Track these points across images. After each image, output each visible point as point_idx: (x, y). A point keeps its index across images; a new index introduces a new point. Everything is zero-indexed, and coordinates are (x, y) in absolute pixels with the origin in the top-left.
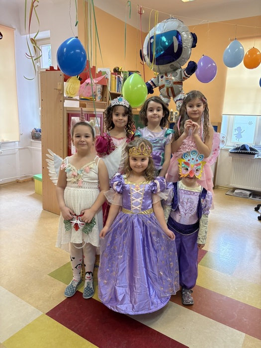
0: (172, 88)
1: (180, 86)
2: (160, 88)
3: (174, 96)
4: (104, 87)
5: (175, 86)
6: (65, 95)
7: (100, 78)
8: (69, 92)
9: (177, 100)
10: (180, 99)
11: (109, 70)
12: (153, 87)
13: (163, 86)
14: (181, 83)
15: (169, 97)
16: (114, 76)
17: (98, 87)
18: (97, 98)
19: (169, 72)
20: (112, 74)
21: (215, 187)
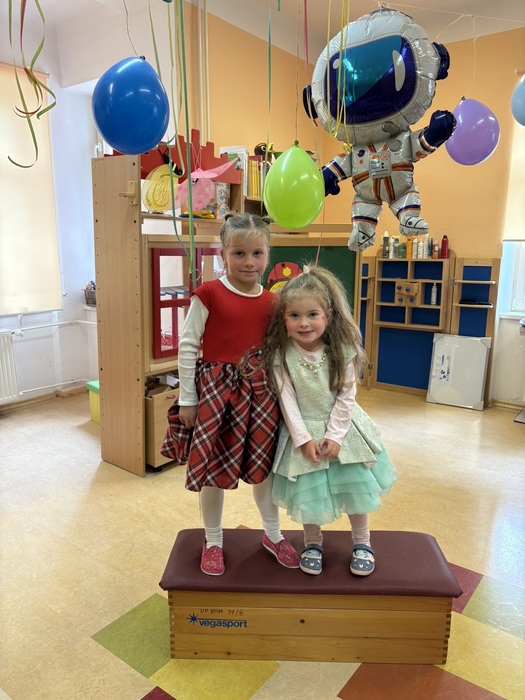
0: (388, 181)
1: (408, 173)
2: (357, 180)
3: (393, 199)
4: (234, 188)
5: (394, 175)
6: (144, 209)
7: (222, 169)
8: (152, 202)
9: (401, 210)
10: (407, 208)
11: (244, 151)
12: (339, 178)
13: (365, 175)
14: (409, 167)
15: (378, 201)
16: (254, 163)
17: (219, 188)
18: (218, 212)
19: (379, 141)
20: (250, 158)
21: (488, 403)
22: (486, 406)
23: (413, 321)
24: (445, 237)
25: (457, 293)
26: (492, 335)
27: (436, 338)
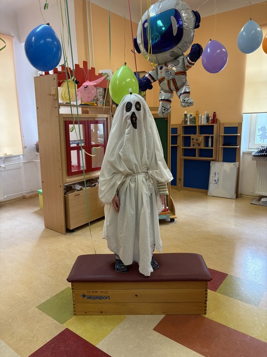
6: (60, 101)
11: (111, 72)
18: (98, 103)
21: (238, 195)
22: (237, 197)
23: (200, 156)
24: (215, 113)
25: (221, 141)
26: (239, 162)
27: (212, 164)
